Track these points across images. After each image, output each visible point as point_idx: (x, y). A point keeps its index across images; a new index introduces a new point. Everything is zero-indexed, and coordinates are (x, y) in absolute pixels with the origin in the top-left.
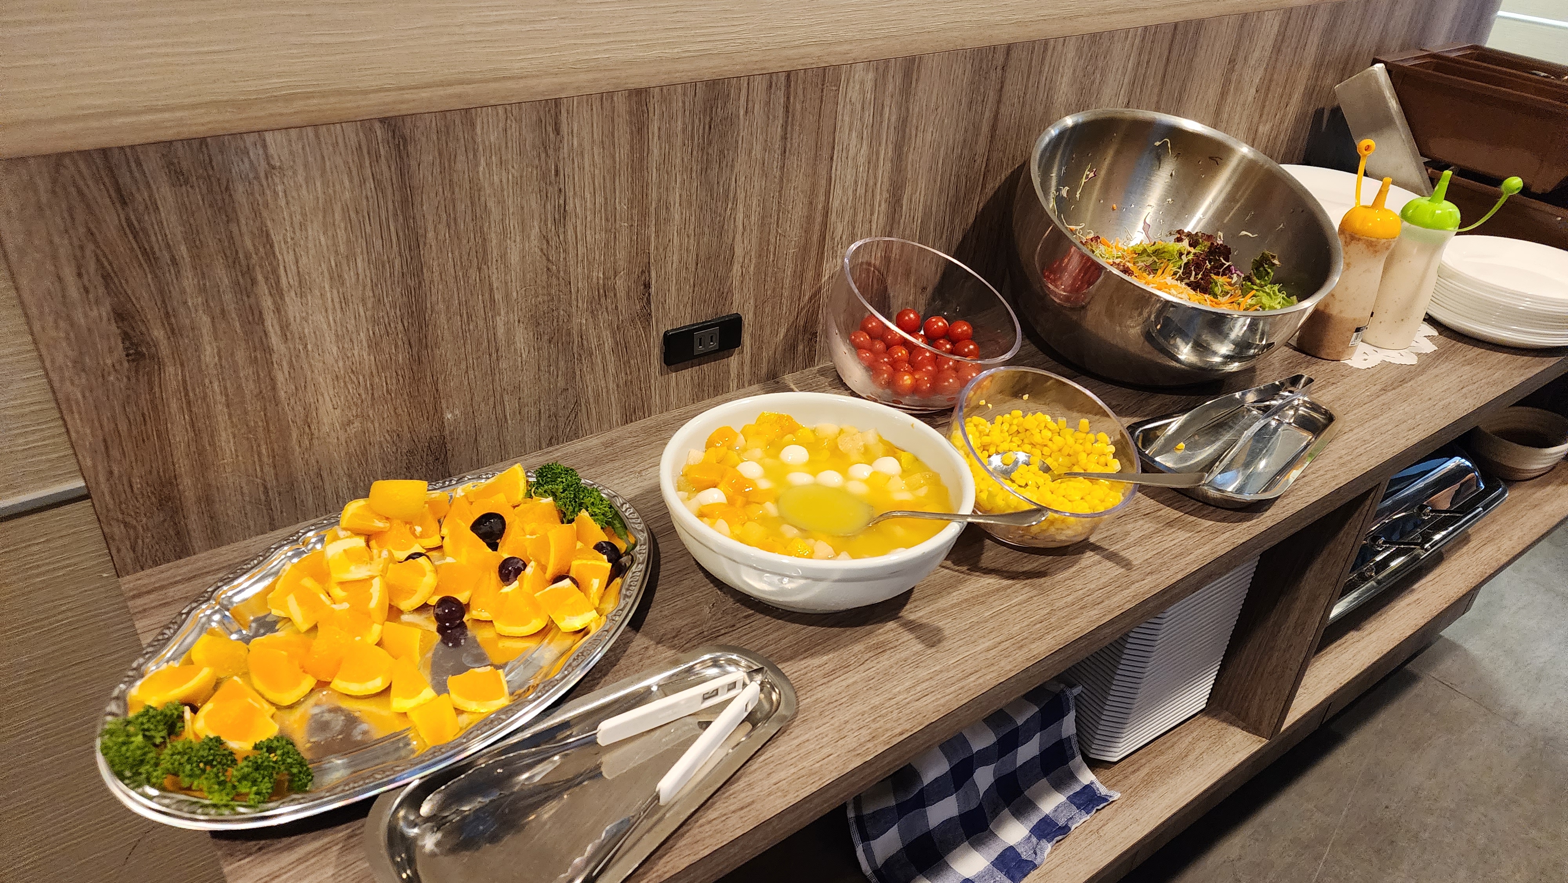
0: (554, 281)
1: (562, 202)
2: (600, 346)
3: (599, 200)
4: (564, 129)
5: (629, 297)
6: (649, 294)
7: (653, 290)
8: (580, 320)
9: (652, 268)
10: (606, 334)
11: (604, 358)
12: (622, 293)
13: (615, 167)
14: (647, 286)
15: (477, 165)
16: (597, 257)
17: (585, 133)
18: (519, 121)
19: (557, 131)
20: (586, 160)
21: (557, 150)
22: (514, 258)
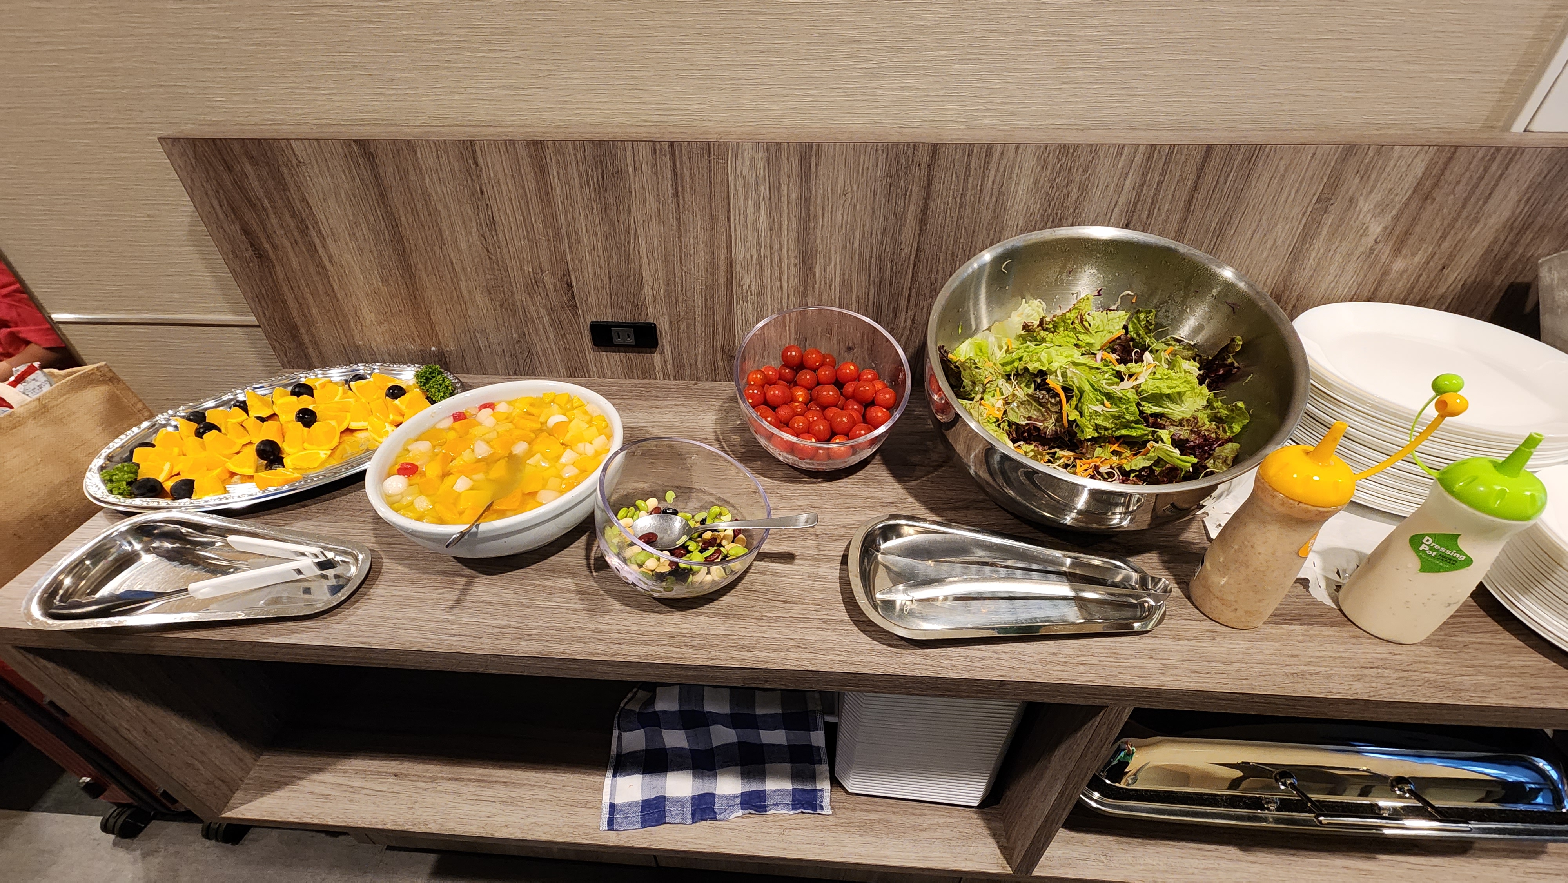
0: (496, 266)
1: (490, 213)
2: (540, 318)
3: (519, 217)
4: (481, 161)
5: (556, 290)
6: (573, 292)
7: (575, 289)
8: (520, 297)
9: (572, 274)
10: (543, 312)
11: (544, 328)
12: (550, 286)
13: (526, 196)
14: (570, 285)
15: (424, 179)
16: (525, 256)
17: (498, 167)
18: (447, 152)
19: (476, 163)
20: (503, 187)
21: (479, 176)
22: (463, 246)
